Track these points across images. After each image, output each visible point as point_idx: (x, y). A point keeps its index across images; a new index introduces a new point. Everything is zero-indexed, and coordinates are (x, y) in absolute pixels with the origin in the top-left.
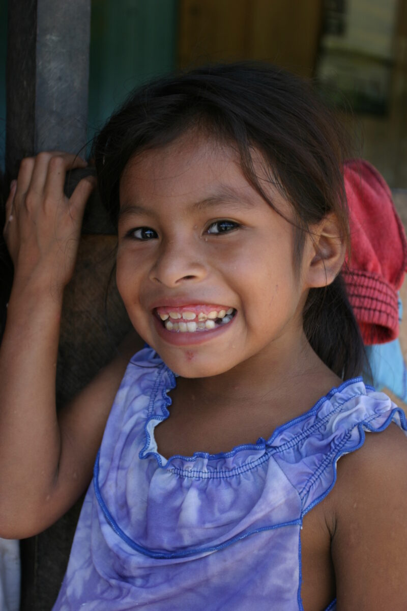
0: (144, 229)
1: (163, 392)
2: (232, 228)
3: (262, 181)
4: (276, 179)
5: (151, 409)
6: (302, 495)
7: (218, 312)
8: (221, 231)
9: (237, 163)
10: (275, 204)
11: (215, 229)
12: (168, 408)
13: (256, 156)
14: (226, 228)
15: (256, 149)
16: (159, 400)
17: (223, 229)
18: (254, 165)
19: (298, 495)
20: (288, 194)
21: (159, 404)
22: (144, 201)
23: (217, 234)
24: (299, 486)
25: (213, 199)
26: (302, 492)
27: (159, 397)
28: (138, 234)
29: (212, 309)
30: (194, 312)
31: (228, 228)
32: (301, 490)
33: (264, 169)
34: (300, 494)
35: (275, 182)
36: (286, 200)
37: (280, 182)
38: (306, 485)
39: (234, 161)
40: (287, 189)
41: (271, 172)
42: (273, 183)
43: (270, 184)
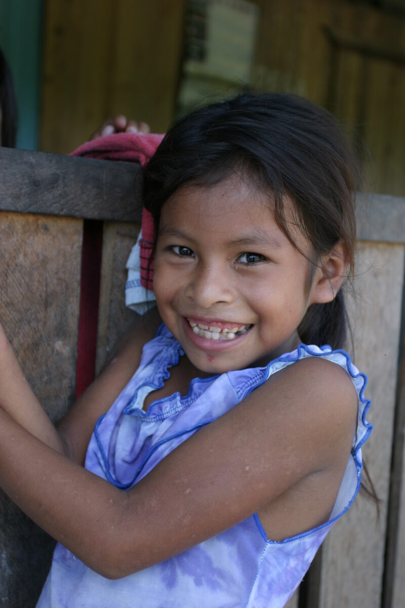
0: (181, 248)
1: (165, 366)
2: (260, 261)
3: (289, 224)
4: (301, 221)
5: (151, 378)
6: (239, 394)
7: (239, 328)
8: (251, 261)
9: (271, 210)
10: (298, 244)
11: (244, 259)
12: (165, 381)
13: (287, 202)
14: (254, 258)
15: (287, 197)
16: (160, 372)
17: (252, 259)
18: (285, 211)
19: (236, 394)
20: (308, 233)
21: (159, 375)
22: (187, 228)
23: (247, 264)
24: (238, 386)
25: (249, 239)
26: (239, 391)
27: (161, 370)
28: (177, 250)
29: (235, 326)
30: (220, 327)
31: (256, 259)
32: (238, 390)
33: (292, 214)
34: (237, 393)
35: (299, 224)
36: (306, 238)
37: (303, 223)
38: (244, 386)
39: (268, 208)
40: (308, 229)
41: (297, 215)
42: (298, 225)
43: (295, 226)
